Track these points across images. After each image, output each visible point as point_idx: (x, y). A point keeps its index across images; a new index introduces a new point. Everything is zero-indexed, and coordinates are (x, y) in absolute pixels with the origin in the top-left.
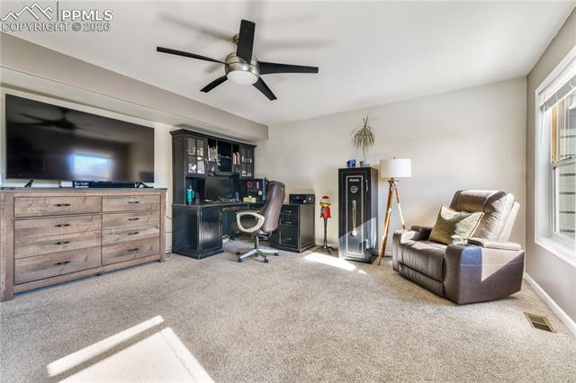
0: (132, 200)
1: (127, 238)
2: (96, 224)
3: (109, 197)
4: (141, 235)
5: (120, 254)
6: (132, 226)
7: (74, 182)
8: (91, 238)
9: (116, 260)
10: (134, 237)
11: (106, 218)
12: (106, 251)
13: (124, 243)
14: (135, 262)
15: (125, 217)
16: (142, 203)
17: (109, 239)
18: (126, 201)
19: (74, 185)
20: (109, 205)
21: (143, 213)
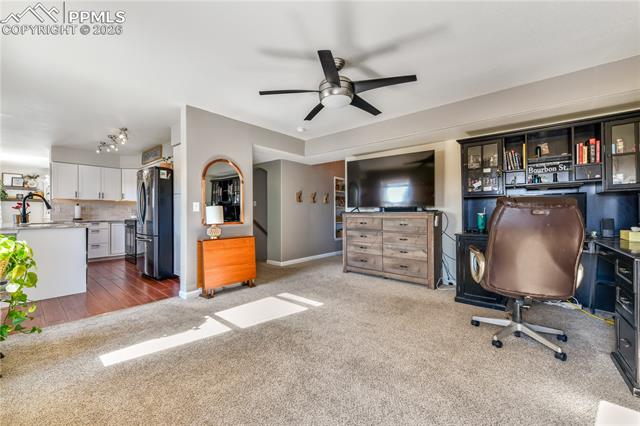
0: (402, 223)
1: (399, 255)
2: (379, 239)
3: (387, 219)
4: (409, 255)
5: (394, 267)
6: (402, 245)
7: (381, 208)
8: (376, 248)
9: (391, 270)
10: (404, 256)
11: (385, 236)
12: (386, 261)
13: (397, 258)
14: (405, 278)
15: (398, 237)
16: (410, 225)
17: (387, 252)
18: (397, 223)
19: (381, 211)
20: (388, 225)
21: (411, 235)
